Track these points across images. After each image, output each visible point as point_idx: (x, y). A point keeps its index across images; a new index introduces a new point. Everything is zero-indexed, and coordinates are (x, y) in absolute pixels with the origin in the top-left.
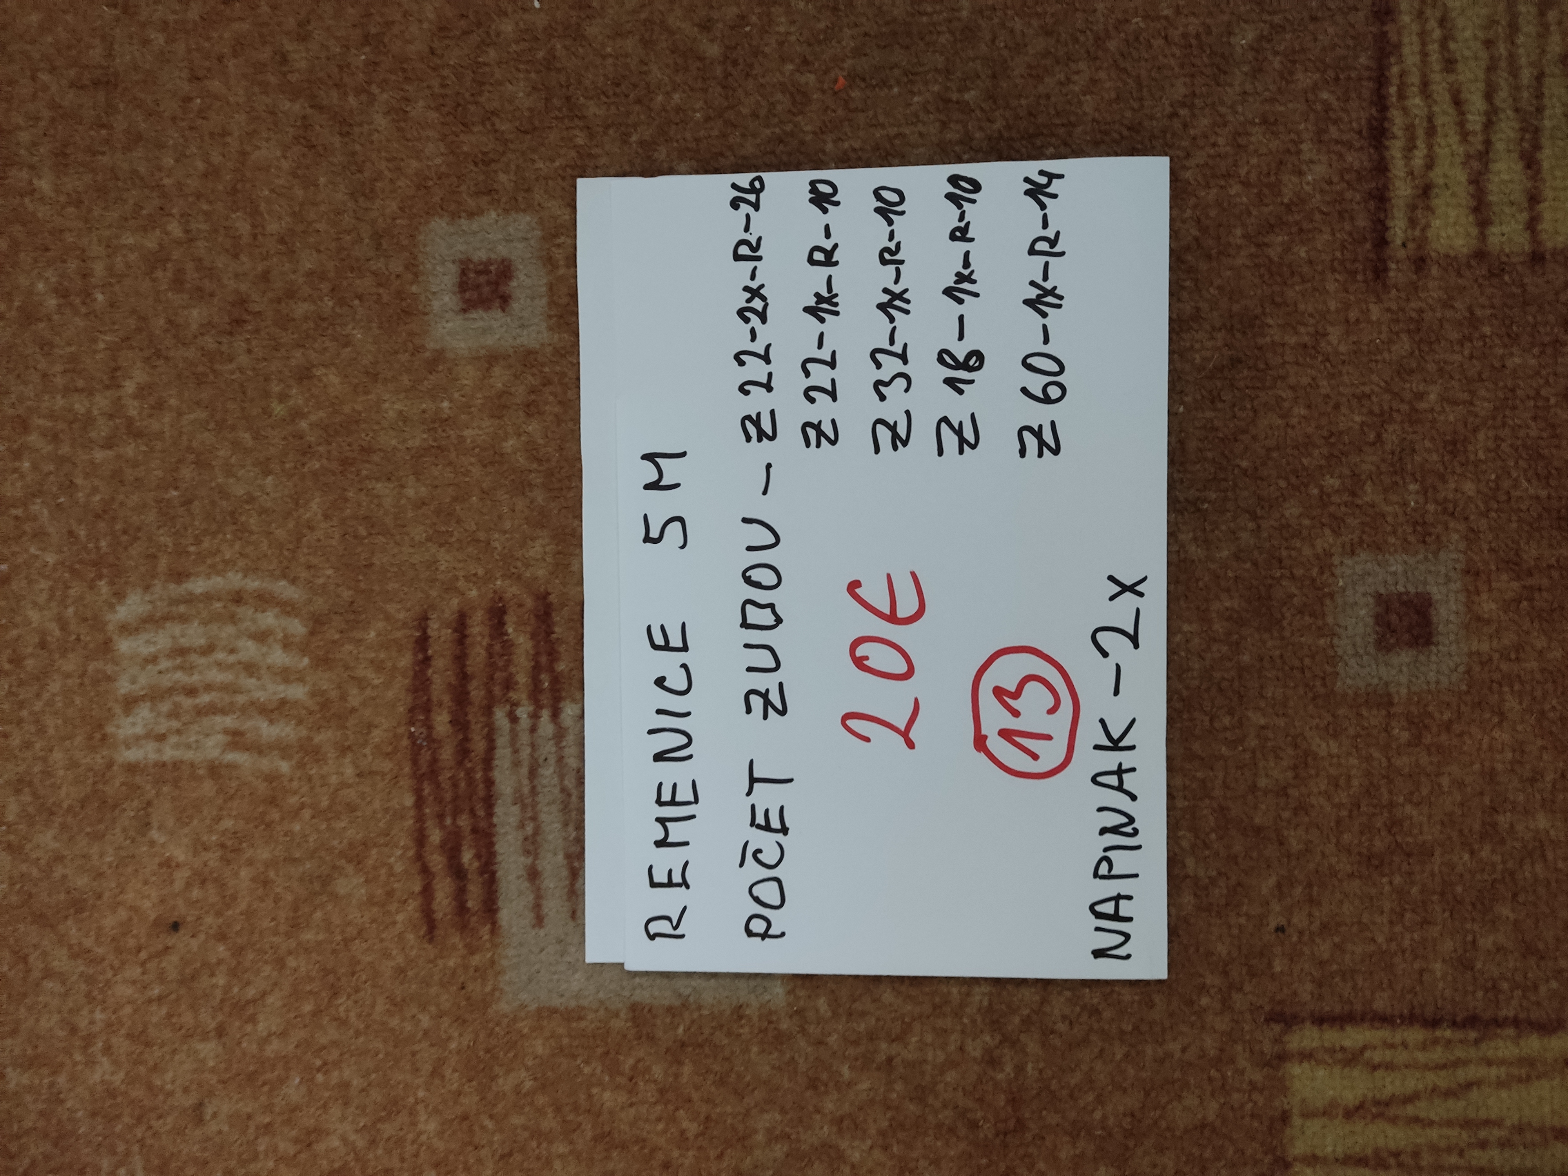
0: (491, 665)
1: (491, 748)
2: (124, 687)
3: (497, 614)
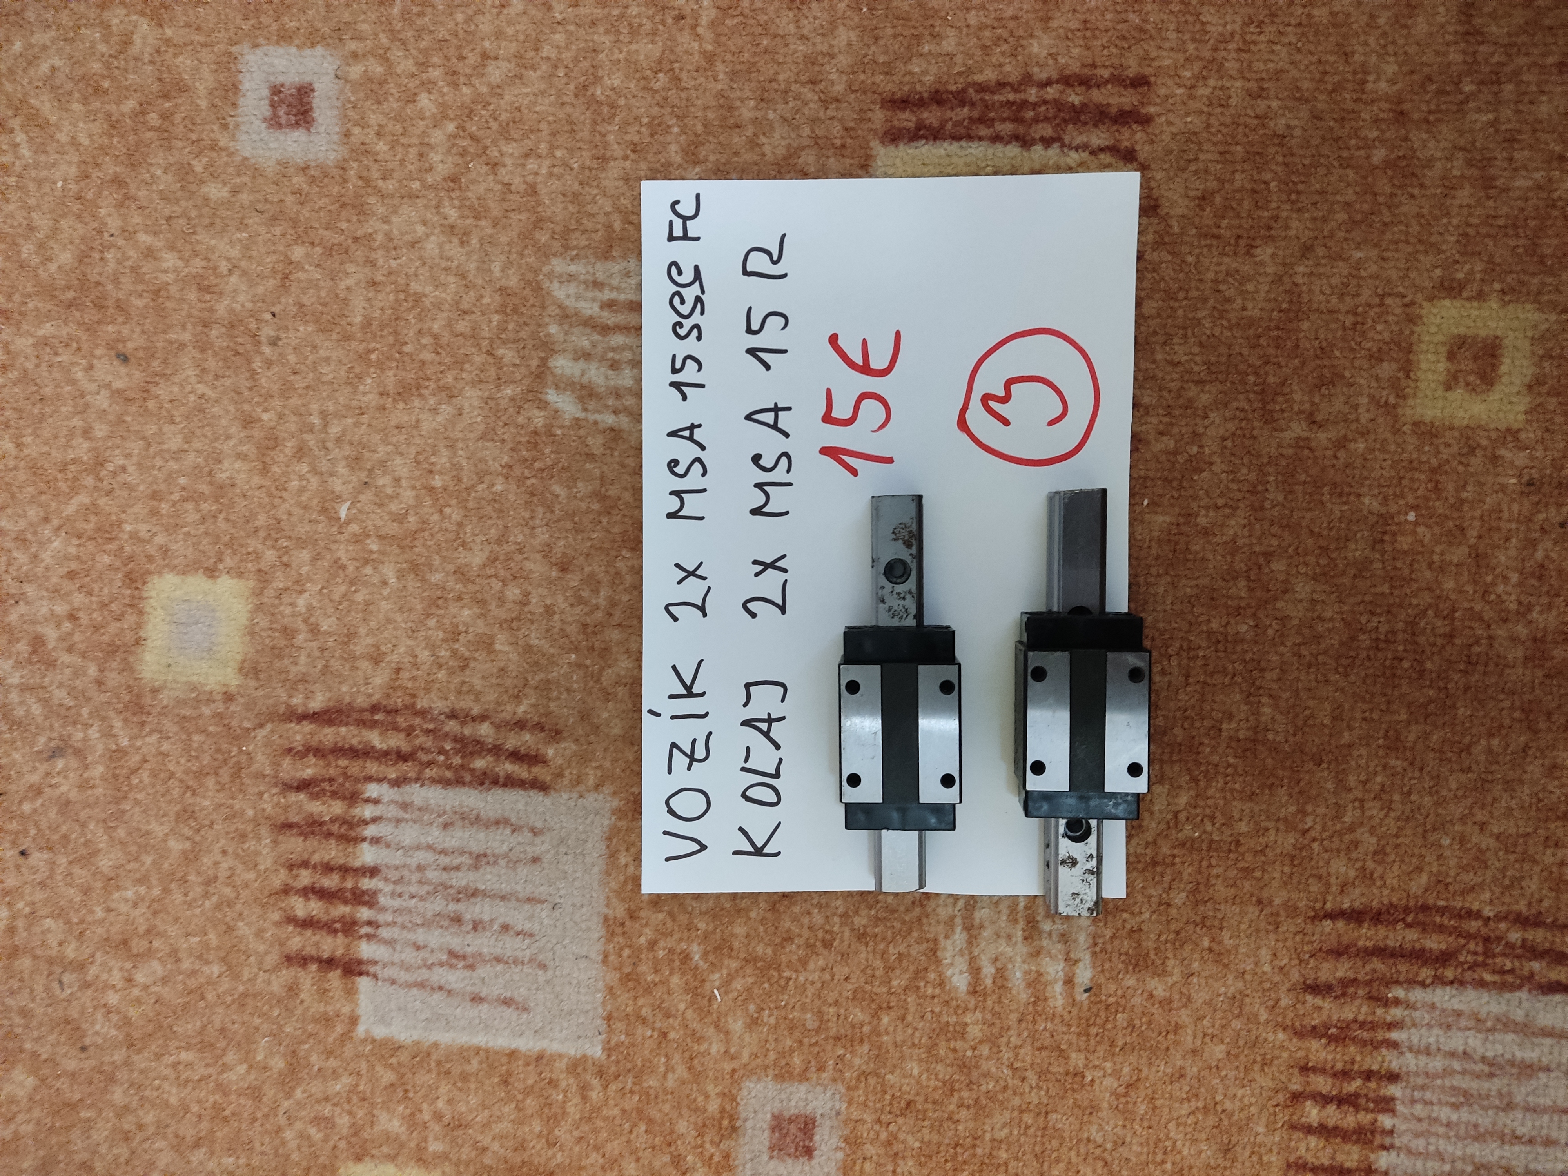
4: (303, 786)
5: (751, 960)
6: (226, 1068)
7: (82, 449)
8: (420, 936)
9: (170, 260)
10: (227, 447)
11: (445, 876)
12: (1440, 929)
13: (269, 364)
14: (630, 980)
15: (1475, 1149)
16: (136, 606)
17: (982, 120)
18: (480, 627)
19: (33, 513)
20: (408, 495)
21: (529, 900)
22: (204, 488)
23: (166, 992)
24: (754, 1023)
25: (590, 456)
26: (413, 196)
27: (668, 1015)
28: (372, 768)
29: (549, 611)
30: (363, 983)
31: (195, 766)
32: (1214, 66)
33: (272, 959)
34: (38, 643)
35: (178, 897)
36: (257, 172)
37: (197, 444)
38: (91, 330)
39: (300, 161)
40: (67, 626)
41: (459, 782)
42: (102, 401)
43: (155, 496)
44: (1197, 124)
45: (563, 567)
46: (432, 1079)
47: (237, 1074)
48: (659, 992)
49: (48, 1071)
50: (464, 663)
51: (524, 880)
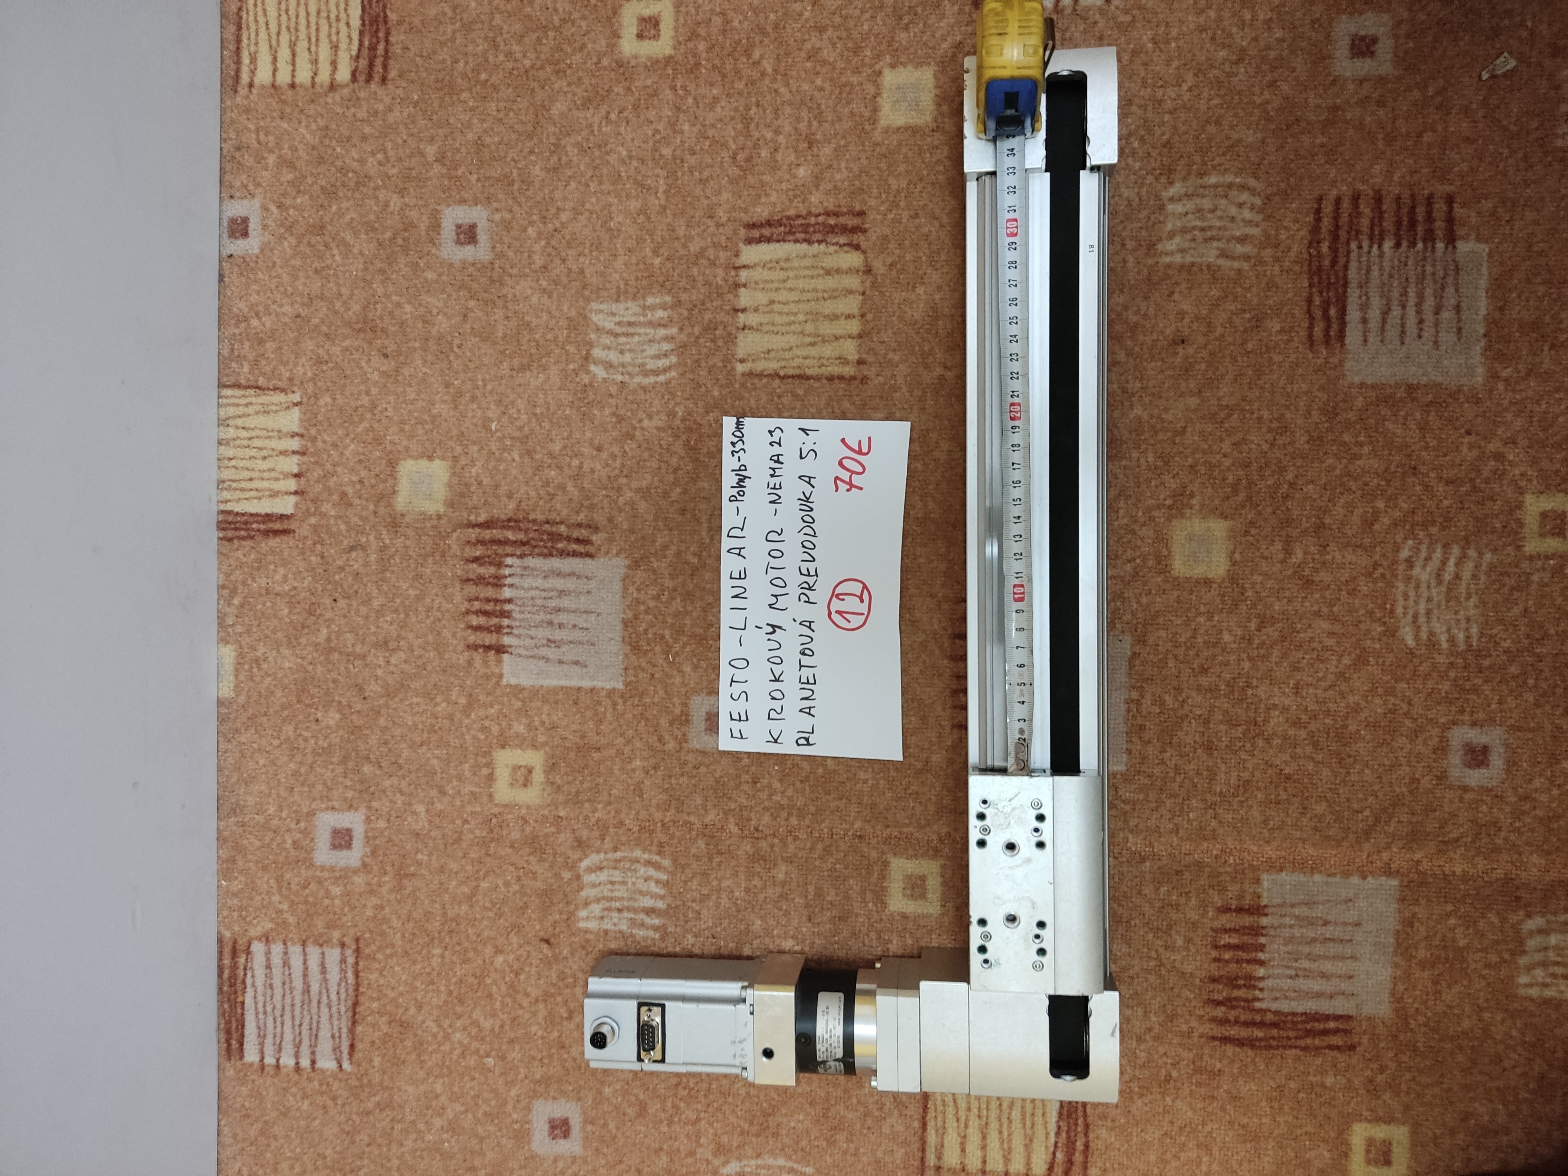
0: (1351, 222)
1: (1347, 262)
2: (1169, 226)
3: (1356, 198)
4: (476, 560)
5: (693, 636)
6: (436, 705)
7: (365, 400)
8: (533, 632)
9: (408, 308)
10: (437, 397)
11: (545, 602)
13: (457, 357)
14: (636, 648)
16: (393, 475)
17: (790, 233)
18: (560, 479)
19: (340, 432)
20: (524, 417)
21: (586, 612)
22: (426, 417)
23: (406, 667)
24: (696, 667)
25: (611, 396)
26: (526, 276)
27: (654, 666)
28: (509, 549)
29: (592, 471)
30: (505, 657)
31: (423, 552)
32: (895, 204)
33: (461, 647)
34: (344, 495)
35: (414, 619)
36: (451, 265)
37: (423, 396)
38: (370, 343)
39: (471, 260)
40: (358, 486)
41: (551, 555)
42: (376, 376)
43: (403, 422)
44: (888, 231)
45: (599, 449)
46: (539, 704)
47: (442, 707)
48: (650, 655)
49: (347, 711)
50: (552, 496)
51: (583, 602)
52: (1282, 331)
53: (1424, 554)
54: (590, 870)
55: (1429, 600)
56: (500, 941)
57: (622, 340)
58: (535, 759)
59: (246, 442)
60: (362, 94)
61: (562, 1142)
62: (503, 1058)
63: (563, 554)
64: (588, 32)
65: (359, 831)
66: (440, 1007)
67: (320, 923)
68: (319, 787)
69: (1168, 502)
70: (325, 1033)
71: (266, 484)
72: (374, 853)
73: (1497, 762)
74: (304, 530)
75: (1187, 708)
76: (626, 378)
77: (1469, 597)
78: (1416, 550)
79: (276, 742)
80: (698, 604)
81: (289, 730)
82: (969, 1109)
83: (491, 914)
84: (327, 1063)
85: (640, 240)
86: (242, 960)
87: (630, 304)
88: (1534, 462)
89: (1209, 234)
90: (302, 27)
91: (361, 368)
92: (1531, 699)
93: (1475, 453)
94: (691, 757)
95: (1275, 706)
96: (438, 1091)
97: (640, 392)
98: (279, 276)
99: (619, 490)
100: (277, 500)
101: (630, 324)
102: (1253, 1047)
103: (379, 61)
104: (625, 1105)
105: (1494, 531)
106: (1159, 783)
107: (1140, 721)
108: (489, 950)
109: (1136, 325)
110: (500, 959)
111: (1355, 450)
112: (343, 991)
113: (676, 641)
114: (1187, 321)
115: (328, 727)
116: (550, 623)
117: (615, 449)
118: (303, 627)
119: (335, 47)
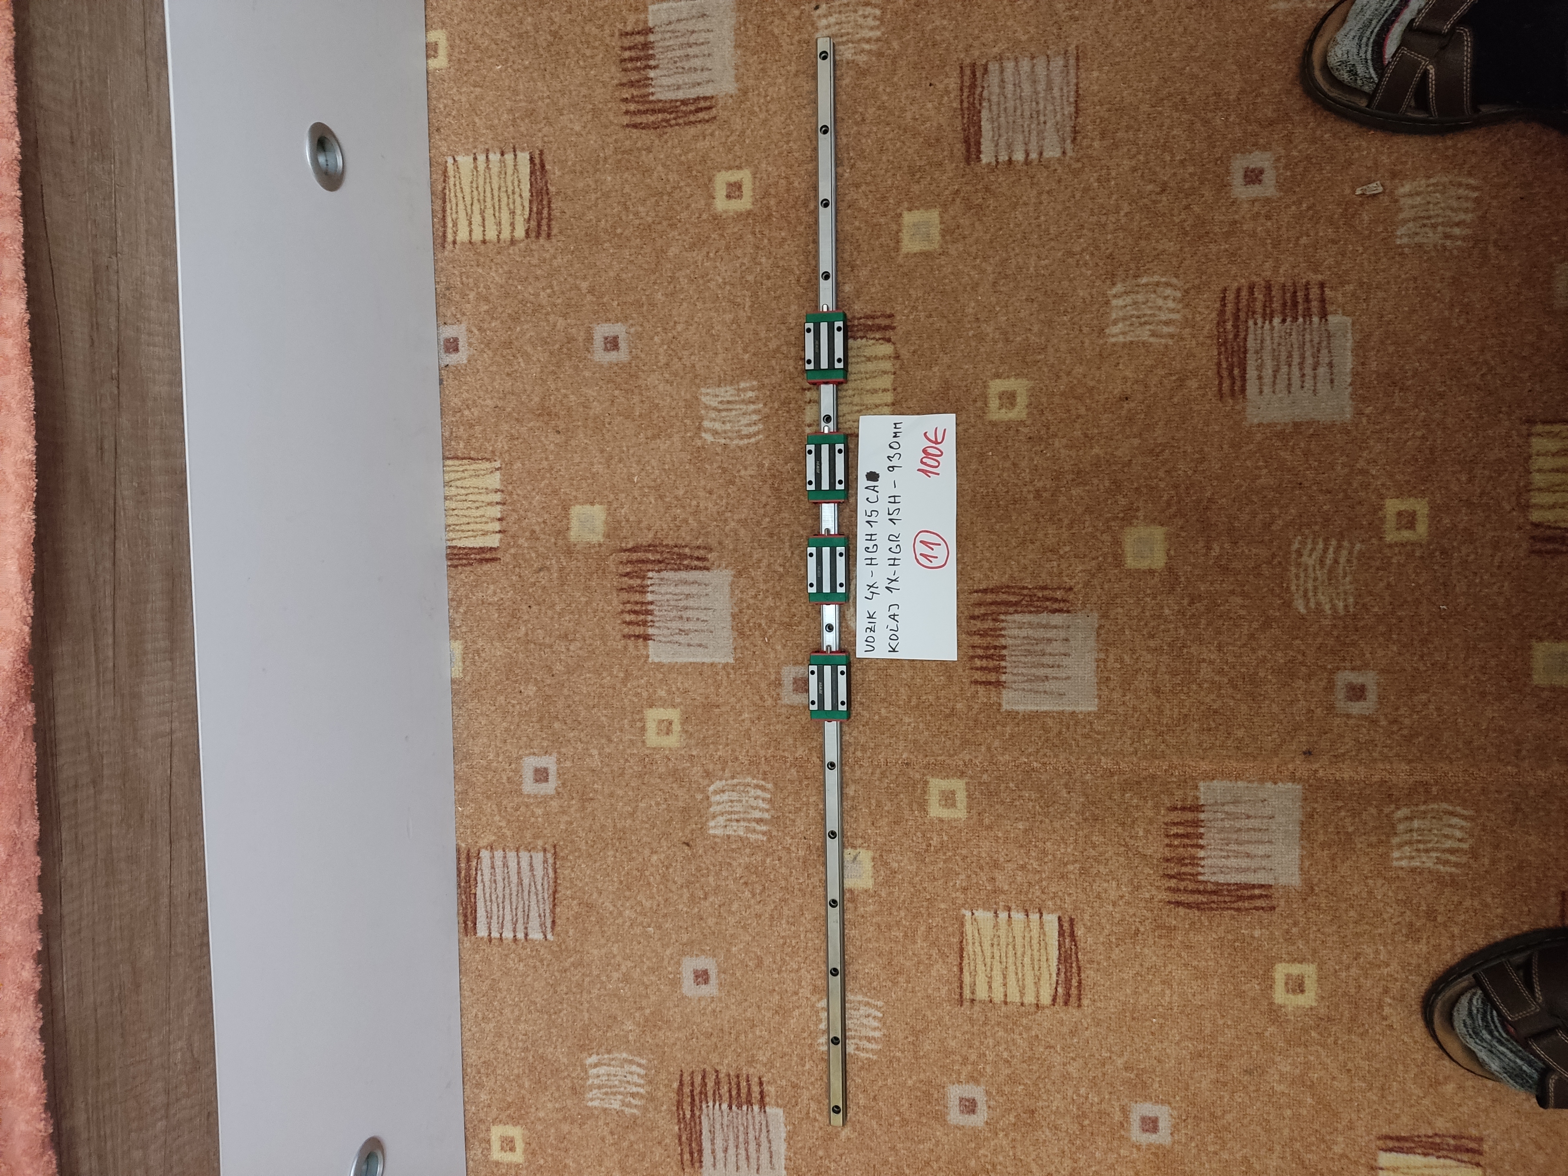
0: (1248, 306)
1: (1246, 335)
2: (1114, 316)
3: (1251, 288)
4: (627, 574)
5: (782, 624)
6: (603, 678)
7: (545, 464)
8: (669, 625)
9: (572, 398)
10: (595, 460)
11: (676, 603)
12: (1014, 593)
13: (608, 431)
14: (741, 634)
15: (1033, 671)
16: (567, 516)
18: (683, 516)
19: (529, 488)
20: (657, 472)
21: (705, 609)
22: (588, 475)
23: (580, 652)
25: (717, 454)
26: (654, 371)
27: (755, 646)
28: (650, 566)
29: (706, 509)
30: (650, 643)
31: (589, 570)
32: (914, 308)
33: (618, 637)
34: (533, 532)
35: (584, 617)
36: (602, 366)
37: (585, 460)
38: (547, 423)
39: (615, 361)
40: (543, 525)
41: (679, 569)
42: (552, 447)
43: (571, 479)
44: (910, 328)
45: (710, 493)
46: (675, 676)
47: (607, 680)
48: (752, 638)
49: (541, 684)
50: (679, 528)
51: (703, 602)
52: (1200, 388)
53: (1309, 546)
54: (716, 792)
55: (1315, 579)
56: (655, 845)
57: (724, 414)
58: (674, 714)
59: (464, 498)
60: (534, 247)
61: (703, 986)
62: (660, 927)
63: (688, 568)
64: (692, 195)
65: (553, 769)
66: (614, 893)
67: (528, 835)
68: (525, 739)
69: (1121, 515)
70: (534, 914)
71: (479, 526)
72: (563, 784)
73: (1372, 695)
74: (507, 558)
75: (1140, 664)
76: (728, 441)
77: (1344, 577)
78: (1303, 543)
79: (493, 708)
80: (785, 600)
81: (501, 699)
82: (993, 957)
83: (647, 826)
84: (536, 935)
85: (733, 342)
86: (474, 864)
87: (728, 388)
88: (1391, 476)
89: (1143, 320)
90: (488, 199)
91: (540, 441)
92: (1395, 649)
93: (1346, 470)
94: (784, 710)
95: (1204, 660)
96: (615, 953)
97: (738, 450)
98: (482, 379)
99: (726, 520)
100: (487, 537)
101: (729, 402)
102: (1198, 909)
103: (544, 222)
104: (747, 959)
105: (1362, 527)
106: (1122, 718)
107: (1106, 674)
108: (647, 852)
109: (1093, 388)
110: (655, 858)
111: (1257, 472)
112: (545, 883)
113: (770, 627)
114: (1129, 384)
115: (528, 696)
116: (681, 618)
117: (722, 492)
118: (508, 626)
119: (513, 213)
